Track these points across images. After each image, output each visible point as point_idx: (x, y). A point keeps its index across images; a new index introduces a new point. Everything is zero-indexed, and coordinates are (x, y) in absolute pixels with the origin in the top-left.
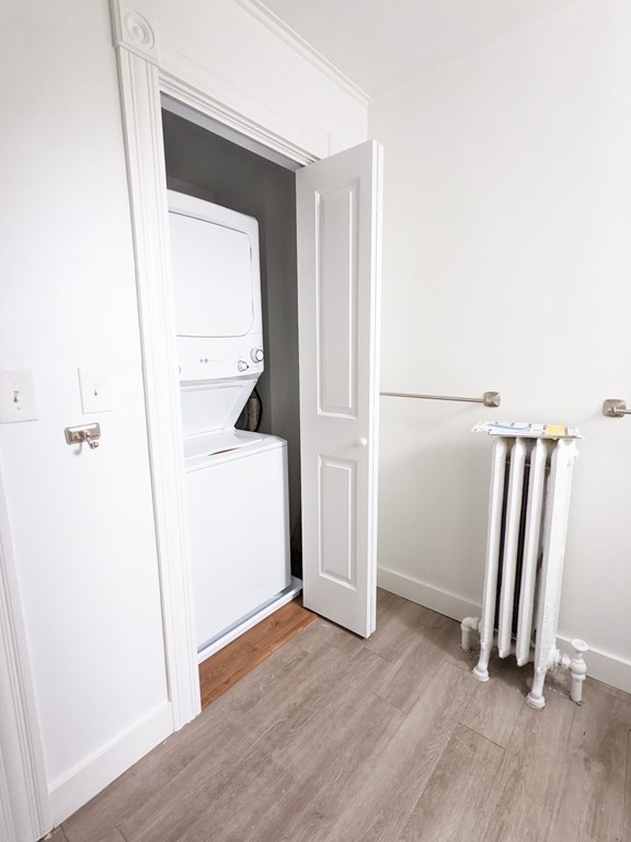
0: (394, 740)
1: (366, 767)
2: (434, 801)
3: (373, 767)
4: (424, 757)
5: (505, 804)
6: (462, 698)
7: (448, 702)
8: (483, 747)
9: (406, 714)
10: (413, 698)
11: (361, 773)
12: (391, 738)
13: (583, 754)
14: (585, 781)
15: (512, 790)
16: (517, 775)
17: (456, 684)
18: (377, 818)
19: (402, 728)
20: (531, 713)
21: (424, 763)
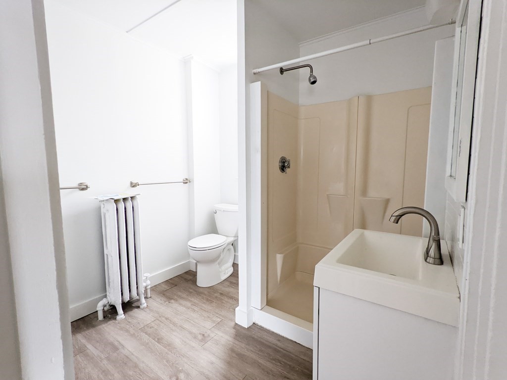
0: (134, 353)
1: (141, 365)
2: (166, 343)
3: (143, 362)
4: (148, 343)
5: (174, 324)
6: (128, 326)
7: (127, 331)
8: (153, 324)
9: (123, 347)
10: (116, 343)
11: (144, 368)
12: (133, 354)
13: (167, 302)
14: (174, 305)
15: (171, 321)
16: (167, 319)
17: (120, 326)
18: (165, 362)
19: (130, 350)
20: (147, 309)
21: (150, 344)
